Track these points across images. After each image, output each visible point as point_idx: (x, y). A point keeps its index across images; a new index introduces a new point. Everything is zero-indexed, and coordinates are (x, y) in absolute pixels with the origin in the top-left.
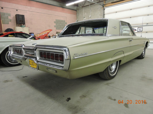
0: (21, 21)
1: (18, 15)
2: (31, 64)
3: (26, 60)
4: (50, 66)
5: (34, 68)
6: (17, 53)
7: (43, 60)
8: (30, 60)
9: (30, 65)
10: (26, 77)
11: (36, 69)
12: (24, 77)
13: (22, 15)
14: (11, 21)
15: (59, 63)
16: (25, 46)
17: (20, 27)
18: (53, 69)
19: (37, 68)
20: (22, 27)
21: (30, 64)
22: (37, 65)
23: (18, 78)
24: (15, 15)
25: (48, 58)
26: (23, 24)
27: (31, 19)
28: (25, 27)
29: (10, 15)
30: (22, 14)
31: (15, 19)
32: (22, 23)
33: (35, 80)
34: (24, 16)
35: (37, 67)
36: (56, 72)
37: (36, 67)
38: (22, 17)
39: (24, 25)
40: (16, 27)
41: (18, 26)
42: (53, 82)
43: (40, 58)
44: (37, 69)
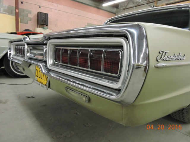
0: (44, 21)
1: (41, 13)
2: (38, 76)
3: (31, 67)
4: (74, 82)
5: (42, 83)
6: (21, 54)
7: (61, 67)
8: (37, 67)
9: (36, 77)
10: (32, 97)
11: (45, 87)
12: (29, 97)
13: (46, 14)
14: (31, 20)
15: (101, 77)
16: (30, 39)
17: (42, 28)
18: (82, 93)
19: (47, 85)
20: (44, 28)
21: (36, 75)
22: (47, 77)
23: (19, 98)
24: (37, 14)
25: (70, 64)
26: (45, 26)
27: (56, 20)
28: (47, 30)
29: (30, 12)
30: (45, 12)
31: (37, 18)
32: (45, 24)
33: (45, 106)
34: (48, 14)
35: (48, 82)
36: (89, 100)
37: (45, 82)
38: (46, 16)
39: (47, 26)
40: (37, 28)
41: (39, 27)
42: (77, 114)
43: (54, 63)
44: (47, 87)
